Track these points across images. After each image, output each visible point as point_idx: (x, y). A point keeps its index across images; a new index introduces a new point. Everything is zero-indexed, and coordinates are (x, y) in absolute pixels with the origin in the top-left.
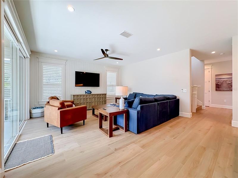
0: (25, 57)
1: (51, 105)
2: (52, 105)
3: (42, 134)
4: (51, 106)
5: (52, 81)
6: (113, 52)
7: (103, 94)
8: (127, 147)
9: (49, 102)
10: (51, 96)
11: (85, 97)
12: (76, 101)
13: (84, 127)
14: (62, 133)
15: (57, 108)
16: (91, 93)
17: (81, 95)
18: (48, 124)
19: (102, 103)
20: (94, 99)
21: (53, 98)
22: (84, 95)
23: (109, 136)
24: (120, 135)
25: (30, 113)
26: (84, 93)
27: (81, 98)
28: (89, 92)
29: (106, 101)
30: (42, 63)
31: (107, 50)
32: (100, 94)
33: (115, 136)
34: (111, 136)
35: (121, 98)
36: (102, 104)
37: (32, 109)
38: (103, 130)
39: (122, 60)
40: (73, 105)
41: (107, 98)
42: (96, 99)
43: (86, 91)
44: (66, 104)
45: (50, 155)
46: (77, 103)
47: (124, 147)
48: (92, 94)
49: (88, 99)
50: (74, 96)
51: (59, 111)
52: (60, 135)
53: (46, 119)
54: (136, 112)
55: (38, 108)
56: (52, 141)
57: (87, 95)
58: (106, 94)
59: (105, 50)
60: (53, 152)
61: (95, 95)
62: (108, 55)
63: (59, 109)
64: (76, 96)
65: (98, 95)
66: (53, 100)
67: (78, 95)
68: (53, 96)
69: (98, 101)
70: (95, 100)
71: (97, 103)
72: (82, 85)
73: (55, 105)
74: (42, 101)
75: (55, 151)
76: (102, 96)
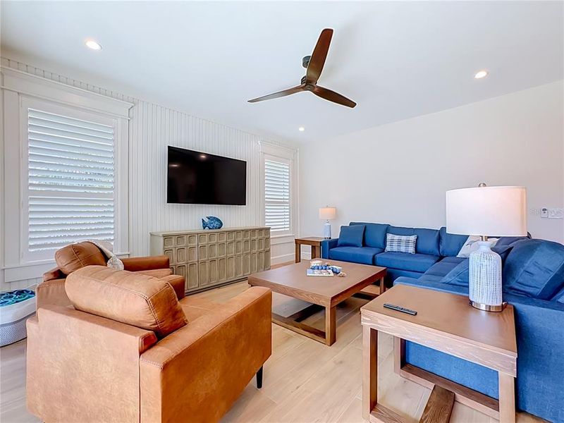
1: (78, 311)
5: (68, 184)
7: (260, 230)
11: (205, 241)
12: (175, 258)
16: (219, 228)
17: (191, 235)
19: (259, 258)
20: (233, 247)
21: (78, 252)
22: (199, 235)
26: (199, 228)
27: (191, 245)
28: (216, 224)
29: (269, 251)
30: (23, 97)
32: (254, 230)
41: (272, 242)
42: (242, 246)
43: (206, 220)
46: (181, 263)
49: (216, 247)
50: (167, 237)
57: (209, 235)
58: (269, 228)
63: (148, 344)
64: (174, 240)
65: (246, 231)
67: (180, 236)
69: (247, 254)
70: (237, 250)
71: (244, 259)
74: (23, 263)
76: (260, 235)
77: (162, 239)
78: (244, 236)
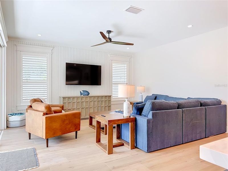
0: (2, 46)
2: (35, 109)
3: (23, 146)
4: (34, 111)
6: (119, 33)
7: (106, 96)
8: (129, 166)
9: (31, 107)
10: (33, 98)
11: (80, 100)
12: (67, 106)
13: (77, 141)
14: (47, 147)
15: (42, 113)
17: (74, 98)
18: (30, 134)
19: (105, 109)
20: (92, 103)
21: (35, 101)
22: (78, 98)
23: (107, 152)
24: (123, 152)
25: (7, 121)
26: (79, 95)
27: (74, 101)
28: (86, 93)
29: (110, 106)
30: (21, 52)
31: (109, 32)
32: (102, 97)
33: (116, 153)
34: (110, 152)
35: (126, 101)
36: (105, 111)
37: (9, 115)
38: (101, 145)
39: (133, 44)
40: (63, 111)
41: (112, 103)
42: (96, 103)
43: (82, 92)
44: (53, 109)
45: (35, 167)
46: (69, 108)
47: (125, 166)
48: (89, 95)
49: (84, 103)
50: (64, 98)
51: (44, 117)
52: (45, 148)
53: (28, 129)
54: (146, 120)
55: (16, 114)
56: (36, 155)
57: (82, 98)
58: (111, 96)
59: (107, 31)
60: (37, 165)
61: (95, 97)
62: (110, 39)
63: (44, 114)
64: (67, 99)
65: (99, 97)
66: (37, 103)
67: (69, 98)
68: (36, 98)
69: (99, 107)
70: (94, 105)
71: (97, 109)
72: (76, 82)
73: (40, 110)
74: (21, 104)
75: (40, 164)
76: (105, 98)
77: (62, 98)
78: (98, 99)
